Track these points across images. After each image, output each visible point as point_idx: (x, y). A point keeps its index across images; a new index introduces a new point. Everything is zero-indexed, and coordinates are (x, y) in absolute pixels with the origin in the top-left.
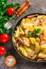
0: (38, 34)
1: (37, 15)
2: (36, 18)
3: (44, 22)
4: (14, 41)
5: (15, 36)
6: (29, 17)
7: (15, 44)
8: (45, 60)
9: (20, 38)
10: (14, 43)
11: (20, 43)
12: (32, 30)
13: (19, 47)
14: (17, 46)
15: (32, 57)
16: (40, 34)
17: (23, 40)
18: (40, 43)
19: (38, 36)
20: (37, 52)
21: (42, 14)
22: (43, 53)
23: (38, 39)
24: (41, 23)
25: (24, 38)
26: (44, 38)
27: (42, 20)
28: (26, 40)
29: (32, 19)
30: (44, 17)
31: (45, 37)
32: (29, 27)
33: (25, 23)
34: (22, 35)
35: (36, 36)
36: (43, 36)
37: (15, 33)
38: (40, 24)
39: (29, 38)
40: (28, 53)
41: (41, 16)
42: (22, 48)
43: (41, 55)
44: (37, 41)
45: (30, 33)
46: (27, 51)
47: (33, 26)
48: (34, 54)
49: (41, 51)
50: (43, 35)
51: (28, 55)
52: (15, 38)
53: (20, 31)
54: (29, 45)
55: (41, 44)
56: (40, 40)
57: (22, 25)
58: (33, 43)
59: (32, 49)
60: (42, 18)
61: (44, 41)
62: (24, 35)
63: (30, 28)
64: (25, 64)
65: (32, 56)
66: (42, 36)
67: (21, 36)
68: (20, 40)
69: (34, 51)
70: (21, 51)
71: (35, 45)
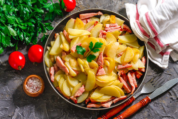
0: (97, 54)
1: (100, 13)
2: (97, 20)
3: (112, 29)
4: (47, 61)
5: (49, 52)
6: (84, 17)
7: (48, 69)
8: (102, 107)
9: (59, 58)
10: (47, 67)
11: (58, 68)
12: (86, 43)
13: (55, 74)
14: (52, 72)
15: (77, 97)
16: (100, 54)
17: (64, 62)
18: (97, 73)
19: (95, 57)
20: (90, 90)
21: (110, 14)
22: (101, 93)
23: (94, 63)
24: (104, 32)
25: (67, 59)
26: (108, 63)
27: (108, 25)
28: (70, 62)
29: (88, 20)
30: (113, 19)
31: (109, 61)
32: (81, 37)
33: (73, 28)
34: (64, 51)
35: (90, 58)
36: (105, 58)
37: (50, 46)
38: (103, 34)
39: (76, 59)
40: (72, 89)
41: (109, 16)
42: (61, 78)
43: (95, 96)
44: (92, 68)
45: (81, 50)
46: (69, 85)
47: (89, 36)
48: (84, 93)
49: (98, 88)
50: (105, 55)
51: (71, 93)
52: (50, 56)
53: (61, 42)
54: (74, 73)
55: (99, 73)
56: (99, 65)
57: (67, 31)
58: (83, 70)
59: (80, 82)
60: (109, 22)
61: (106, 69)
62: (68, 53)
63: (83, 39)
64: (64, 111)
65: (79, 95)
66: (103, 58)
67: (62, 53)
68: (59, 61)
69: (85, 86)
70: (58, 83)
71: (87, 75)
